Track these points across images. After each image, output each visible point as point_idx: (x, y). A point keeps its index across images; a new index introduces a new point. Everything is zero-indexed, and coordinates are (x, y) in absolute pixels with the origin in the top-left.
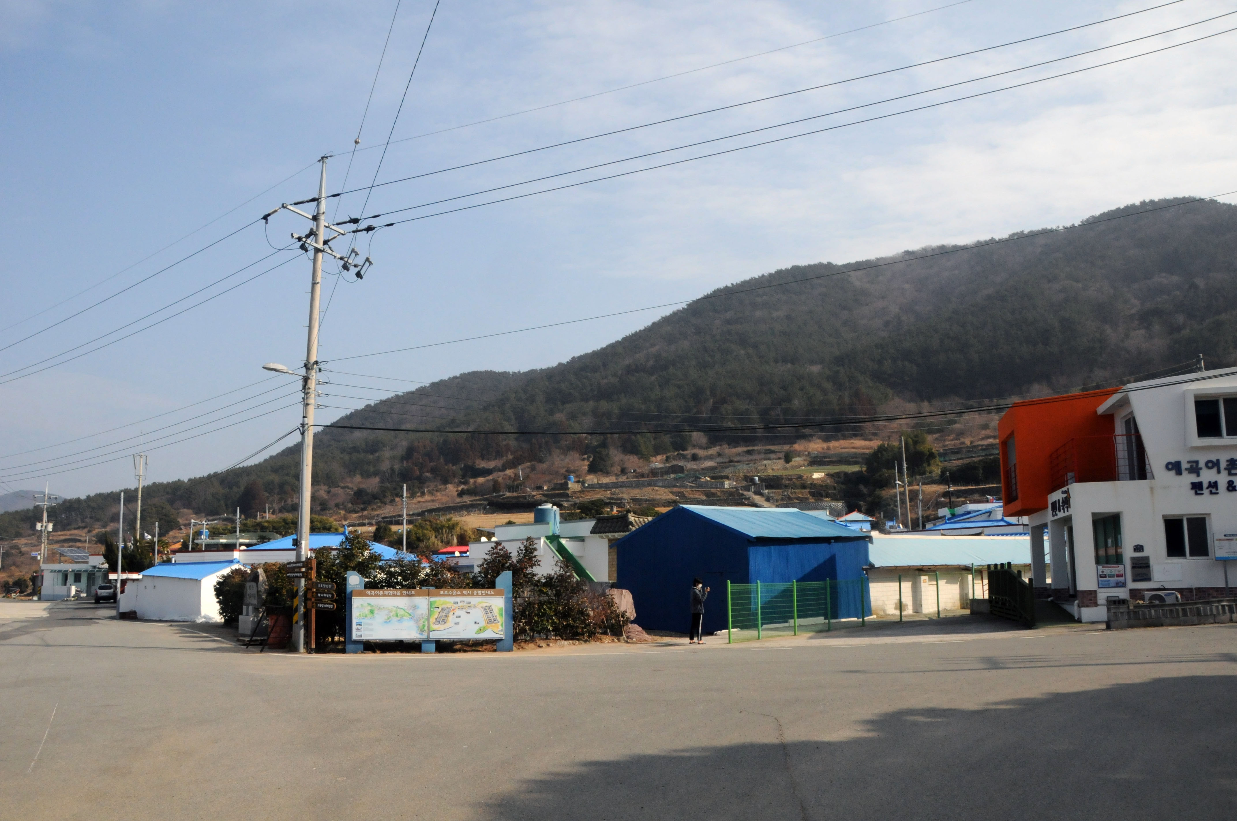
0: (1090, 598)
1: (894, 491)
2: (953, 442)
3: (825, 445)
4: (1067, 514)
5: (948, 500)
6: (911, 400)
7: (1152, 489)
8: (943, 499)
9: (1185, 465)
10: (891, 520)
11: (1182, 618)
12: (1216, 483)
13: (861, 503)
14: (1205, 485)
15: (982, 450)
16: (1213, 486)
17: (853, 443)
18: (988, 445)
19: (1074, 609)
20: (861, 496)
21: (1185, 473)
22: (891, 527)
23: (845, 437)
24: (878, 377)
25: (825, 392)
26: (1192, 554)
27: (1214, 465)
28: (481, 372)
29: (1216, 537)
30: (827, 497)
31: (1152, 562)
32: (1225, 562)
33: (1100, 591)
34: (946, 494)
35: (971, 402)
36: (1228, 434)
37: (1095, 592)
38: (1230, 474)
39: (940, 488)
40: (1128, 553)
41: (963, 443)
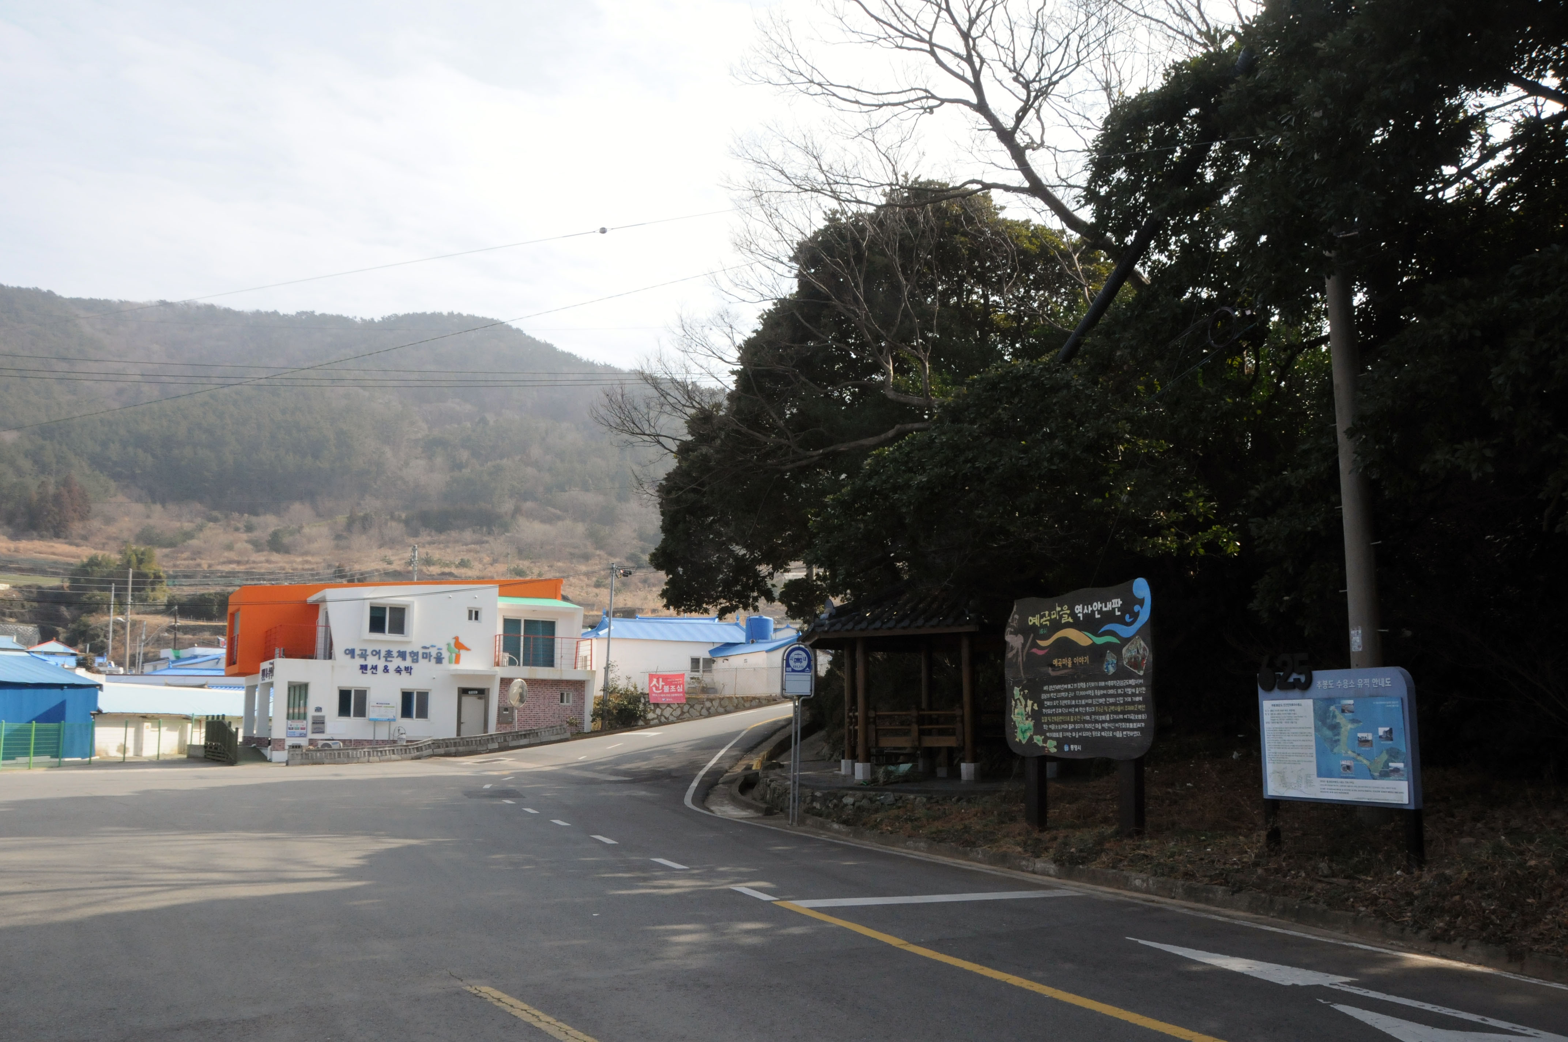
0: (279, 744)
1: (106, 618)
2: (186, 562)
3: (12, 545)
4: (270, 680)
5: (172, 636)
6: (139, 500)
7: (333, 667)
8: (166, 634)
9: (357, 652)
10: (101, 655)
11: (337, 759)
12: (376, 666)
13: (60, 629)
14: (369, 667)
15: (220, 577)
16: (375, 668)
17: (53, 546)
18: (229, 572)
19: (268, 752)
20: (59, 620)
21: (357, 657)
22: (101, 665)
23: (41, 537)
24: (98, 463)
25: (19, 472)
26: (355, 716)
27: (377, 653)
29: (371, 704)
30: (11, 617)
31: (327, 720)
32: (375, 722)
33: (287, 739)
34: (172, 629)
35: (215, 513)
36: (389, 632)
37: (284, 740)
38: (386, 660)
39: (165, 621)
40: (311, 713)
41: (199, 565)
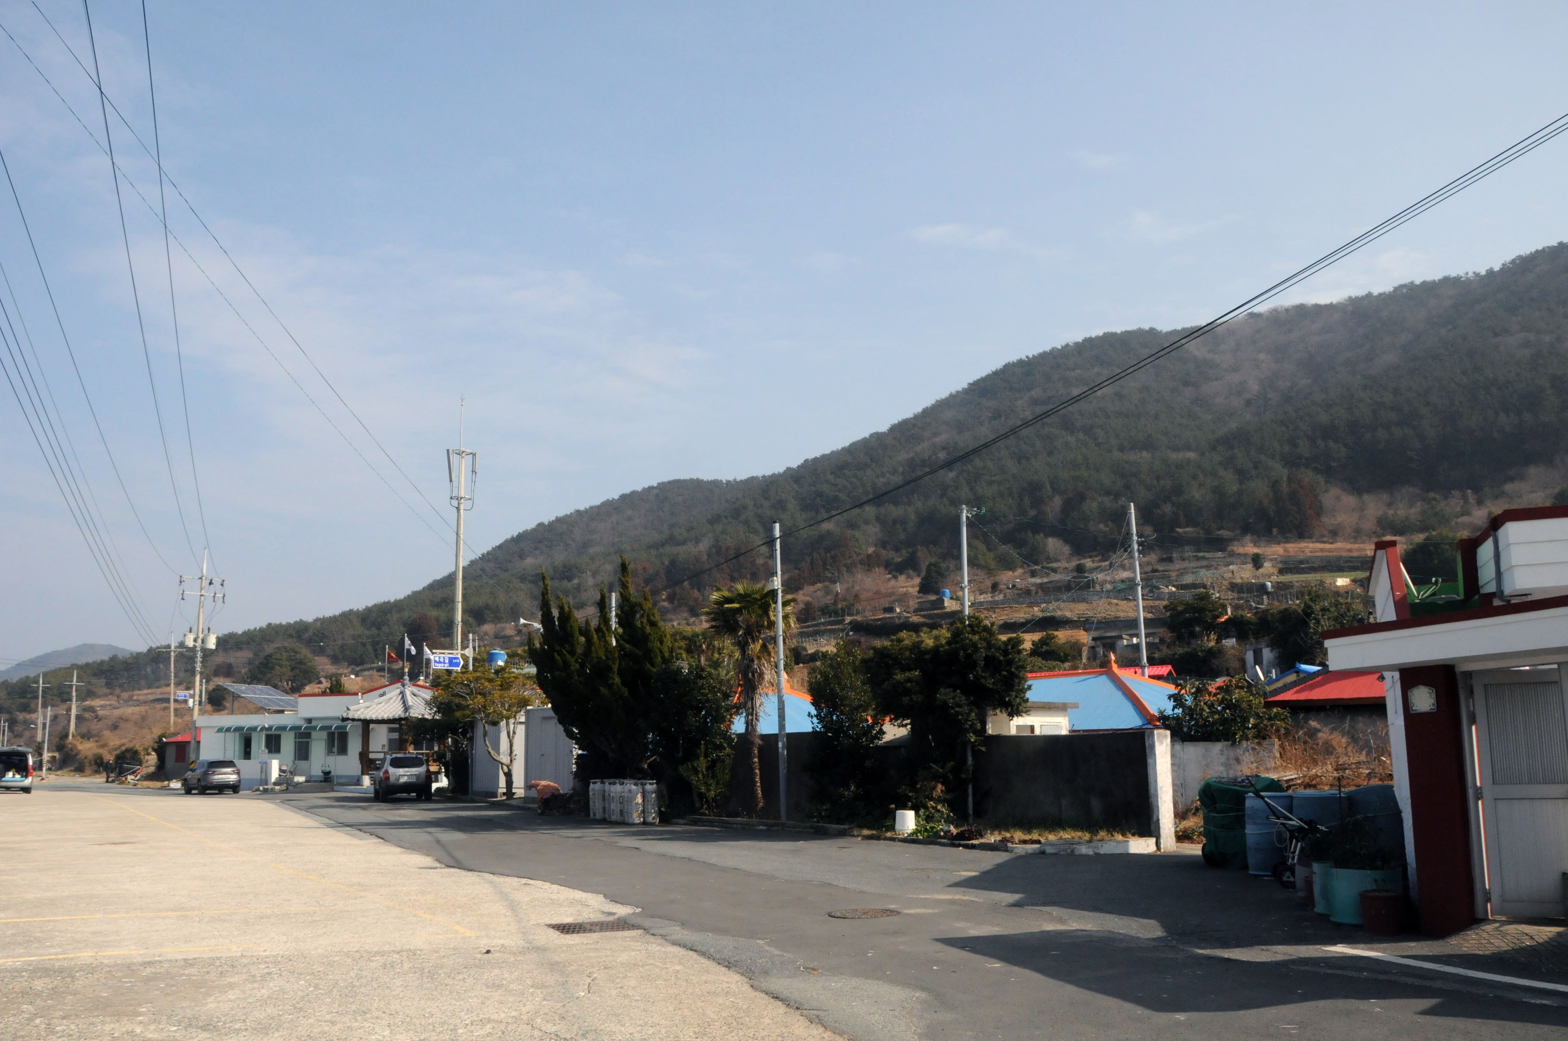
28: (685, 481)
